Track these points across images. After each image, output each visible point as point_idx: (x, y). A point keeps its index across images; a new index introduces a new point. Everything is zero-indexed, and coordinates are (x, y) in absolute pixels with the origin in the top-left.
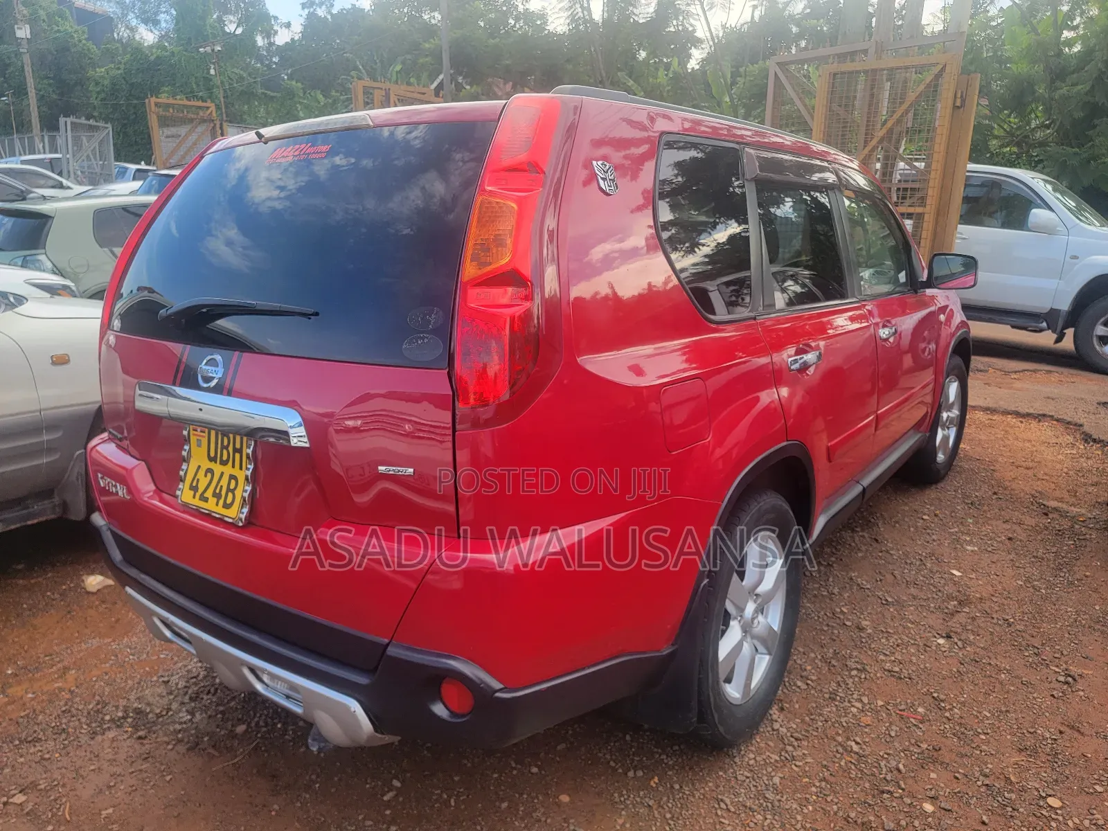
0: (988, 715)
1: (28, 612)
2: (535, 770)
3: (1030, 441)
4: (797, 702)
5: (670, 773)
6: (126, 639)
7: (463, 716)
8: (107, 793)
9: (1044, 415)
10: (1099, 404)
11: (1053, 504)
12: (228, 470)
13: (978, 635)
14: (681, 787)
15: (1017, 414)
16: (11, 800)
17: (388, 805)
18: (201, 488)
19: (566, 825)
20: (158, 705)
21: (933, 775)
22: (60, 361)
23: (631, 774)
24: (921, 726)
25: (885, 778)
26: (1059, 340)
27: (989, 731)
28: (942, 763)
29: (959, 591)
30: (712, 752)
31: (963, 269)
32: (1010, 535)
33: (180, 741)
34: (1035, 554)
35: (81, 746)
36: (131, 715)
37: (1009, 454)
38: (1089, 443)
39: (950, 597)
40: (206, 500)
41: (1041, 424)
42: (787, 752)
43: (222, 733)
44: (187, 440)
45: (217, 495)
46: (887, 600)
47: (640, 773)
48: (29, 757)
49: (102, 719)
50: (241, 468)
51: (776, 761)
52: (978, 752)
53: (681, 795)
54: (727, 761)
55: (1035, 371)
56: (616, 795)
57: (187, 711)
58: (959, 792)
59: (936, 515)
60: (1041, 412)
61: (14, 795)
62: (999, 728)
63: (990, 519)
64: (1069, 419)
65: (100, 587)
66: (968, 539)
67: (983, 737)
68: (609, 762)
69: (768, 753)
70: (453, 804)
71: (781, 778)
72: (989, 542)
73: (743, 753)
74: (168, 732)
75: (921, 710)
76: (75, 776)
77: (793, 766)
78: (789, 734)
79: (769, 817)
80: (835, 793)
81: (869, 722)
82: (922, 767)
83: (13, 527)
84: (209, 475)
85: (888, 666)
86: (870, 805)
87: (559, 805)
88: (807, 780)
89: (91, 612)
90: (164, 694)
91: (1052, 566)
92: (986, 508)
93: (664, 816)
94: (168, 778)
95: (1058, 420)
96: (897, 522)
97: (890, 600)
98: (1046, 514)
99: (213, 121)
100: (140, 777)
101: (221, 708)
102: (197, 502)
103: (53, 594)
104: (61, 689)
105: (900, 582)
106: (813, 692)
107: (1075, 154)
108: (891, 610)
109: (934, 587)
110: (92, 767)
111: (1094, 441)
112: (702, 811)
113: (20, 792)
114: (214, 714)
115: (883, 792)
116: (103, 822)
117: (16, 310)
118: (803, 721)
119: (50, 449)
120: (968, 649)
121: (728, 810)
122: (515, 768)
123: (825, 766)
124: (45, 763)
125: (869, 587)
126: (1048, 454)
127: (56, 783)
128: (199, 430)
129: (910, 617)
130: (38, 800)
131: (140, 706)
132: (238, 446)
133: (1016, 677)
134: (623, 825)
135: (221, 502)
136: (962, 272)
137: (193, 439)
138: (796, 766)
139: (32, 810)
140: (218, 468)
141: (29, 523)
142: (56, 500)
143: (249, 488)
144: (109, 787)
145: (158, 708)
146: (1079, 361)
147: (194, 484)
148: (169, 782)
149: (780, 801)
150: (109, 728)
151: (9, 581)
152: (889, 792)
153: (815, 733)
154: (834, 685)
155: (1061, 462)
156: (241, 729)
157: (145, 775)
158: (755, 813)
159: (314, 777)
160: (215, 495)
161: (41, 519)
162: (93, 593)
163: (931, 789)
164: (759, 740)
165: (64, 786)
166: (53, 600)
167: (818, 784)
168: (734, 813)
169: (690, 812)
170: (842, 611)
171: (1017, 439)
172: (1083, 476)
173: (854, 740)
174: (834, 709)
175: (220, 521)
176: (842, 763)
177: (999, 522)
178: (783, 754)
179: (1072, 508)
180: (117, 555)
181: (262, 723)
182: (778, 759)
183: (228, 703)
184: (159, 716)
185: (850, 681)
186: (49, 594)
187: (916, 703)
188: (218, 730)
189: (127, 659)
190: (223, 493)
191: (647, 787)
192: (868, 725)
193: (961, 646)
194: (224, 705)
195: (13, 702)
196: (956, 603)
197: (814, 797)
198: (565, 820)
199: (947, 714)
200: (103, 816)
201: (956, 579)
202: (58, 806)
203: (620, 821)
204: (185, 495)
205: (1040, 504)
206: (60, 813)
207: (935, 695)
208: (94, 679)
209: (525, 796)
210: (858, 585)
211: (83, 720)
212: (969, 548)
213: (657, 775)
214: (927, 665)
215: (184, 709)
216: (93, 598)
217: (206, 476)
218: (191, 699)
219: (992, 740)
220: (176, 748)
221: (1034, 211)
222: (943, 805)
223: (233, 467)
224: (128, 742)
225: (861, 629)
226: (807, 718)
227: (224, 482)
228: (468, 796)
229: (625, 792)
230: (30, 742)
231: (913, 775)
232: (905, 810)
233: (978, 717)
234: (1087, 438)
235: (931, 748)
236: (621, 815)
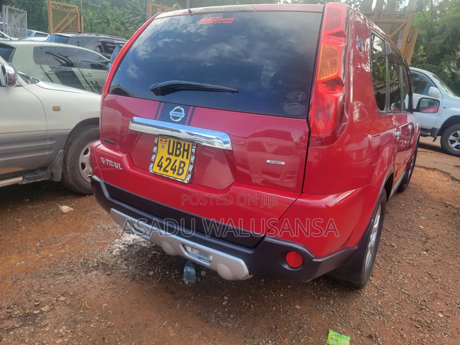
0: (451, 281)
1: (38, 220)
2: (282, 295)
3: (432, 178)
4: (377, 273)
5: (337, 299)
6: (87, 233)
7: (296, 268)
8: (102, 297)
9: (435, 169)
10: (454, 166)
11: (448, 203)
12: (180, 159)
13: (437, 251)
14: (343, 304)
15: (425, 168)
16: (59, 299)
17: (225, 306)
18: (164, 166)
19: (302, 317)
20: (112, 262)
21: (438, 303)
22: (57, 109)
23: (321, 298)
24: (428, 284)
25: (421, 304)
26: (434, 140)
27: (453, 287)
28: (440, 299)
29: (424, 234)
30: (350, 291)
32: (436, 214)
33: (127, 277)
34: (448, 221)
35: (82, 277)
36: (101, 265)
37: (425, 183)
38: (454, 181)
39: (422, 236)
40: (167, 171)
41: (434, 172)
42: (380, 292)
43: (144, 274)
44: (156, 145)
45: (174, 170)
46: (399, 236)
47: (325, 298)
48: (60, 281)
49: (88, 266)
50: (187, 158)
51: (377, 296)
52: (452, 295)
53: (344, 307)
54: (358, 295)
55: (426, 152)
56: (318, 306)
57: (125, 265)
58: (450, 310)
59: (406, 204)
60: (434, 168)
61: (59, 297)
62: (456, 286)
63: (426, 207)
64: (445, 171)
65: (68, 211)
66: (421, 214)
67: (452, 289)
68: (311, 294)
69: (373, 293)
70: (253, 307)
71: (381, 302)
72: (429, 216)
73: (363, 292)
74: (120, 273)
75: (425, 278)
76: (84, 290)
77: (384, 298)
78: (379, 286)
79: (381, 317)
80: (404, 309)
81: (408, 282)
82: (433, 300)
83: (30, 182)
84: (168, 161)
85: (408, 261)
86: (418, 314)
87: (296, 309)
88: (391, 303)
89: (66, 221)
90: (112, 257)
91: (455, 226)
92: (423, 203)
93: (340, 315)
94: (127, 292)
95: (440, 171)
96: (392, 206)
97: (400, 236)
98: (447, 207)
99: (77, 14)
100: (114, 291)
101: (140, 264)
102: (161, 172)
103: (47, 212)
104: (65, 253)
105: (401, 229)
106: (382, 270)
107: (435, 68)
108: (402, 240)
109: (415, 232)
110: (91, 286)
111: (456, 180)
112: (354, 314)
113: (62, 296)
114: (137, 266)
115: (422, 309)
116: (104, 309)
117: (36, 84)
118: (382, 281)
119: (50, 149)
120: (435, 256)
121: (365, 314)
122: (273, 294)
123: (397, 299)
124: (69, 284)
125: (390, 230)
126: (440, 184)
127: (77, 292)
128: (164, 141)
129: (410, 243)
130: (71, 299)
131: (103, 261)
132: (186, 148)
133: (457, 267)
134: (325, 318)
135: (176, 173)
137: (160, 145)
138: (385, 298)
139: (70, 304)
140: (173, 158)
141: (37, 180)
142: (48, 171)
143: (191, 167)
144: (102, 295)
145: (112, 263)
146: (443, 150)
147: (160, 164)
148: (128, 293)
149: (384, 311)
150: (93, 270)
151: (24, 206)
152: (424, 309)
153: (388, 286)
154: (389, 267)
155: (445, 187)
156: (151, 273)
157: (116, 290)
158: (376, 316)
159: (190, 294)
160: (172, 169)
161: (43, 179)
162: (65, 213)
163: (439, 309)
164: (367, 287)
165: (80, 294)
166: (48, 215)
167: (396, 305)
168: (367, 315)
169: (350, 314)
170: (383, 239)
171: (426, 177)
172: (456, 193)
173: (404, 289)
174: (392, 277)
175: (175, 181)
176: (403, 298)
177: (430, 209)
178: (379, 293)
179: (456, 205)
180: (107, 194)
181: (160, 271)
182: (378, 295)
183: (142, 262)
184: (113, 266)
185: (395, 266)
186: (45, 212)
187: (423, 276)
188: (141, 273)
189: (90, 242)
190: (177, 168)
191: (329, 304)
192: (408, 283)
193: (433, 255)
194: (140, 263)
195: (44, 258)
196: (425, 238)
197: (396, 310)
198: (301, 315)
199: (436, 280)
200: (103, 307)
201: (422, 229)
202: (81, 302)
203: (324, 317)
204: (154, 169)
205: (444, 203)
206: (83, 305)
207: (430, 273)
208: (78, 249)
209: (281, 305)
210: (386, 229)
211: (80, 266)
212: (422, 218)
213: (332, 299)
214: (422, 262)
215: (124, 264)
216: (66, 216)
217: (166, 161)
218: (125, 260)
219: (455, 291)
220: (126, 280)
221: (431, 87)
222: (446, 314)
223: (183, 157)
224: (104, 276)
225: (393, 246)
226: (383, 280)
227: (177, 164)
228: (258, 304)
229: (321, 306)
230: (58, 275)
231: (431, 303)
232: (432, 316)
233: (447, 282)
234: (453, 179)
235: (434, 293)
236: (323, 314)
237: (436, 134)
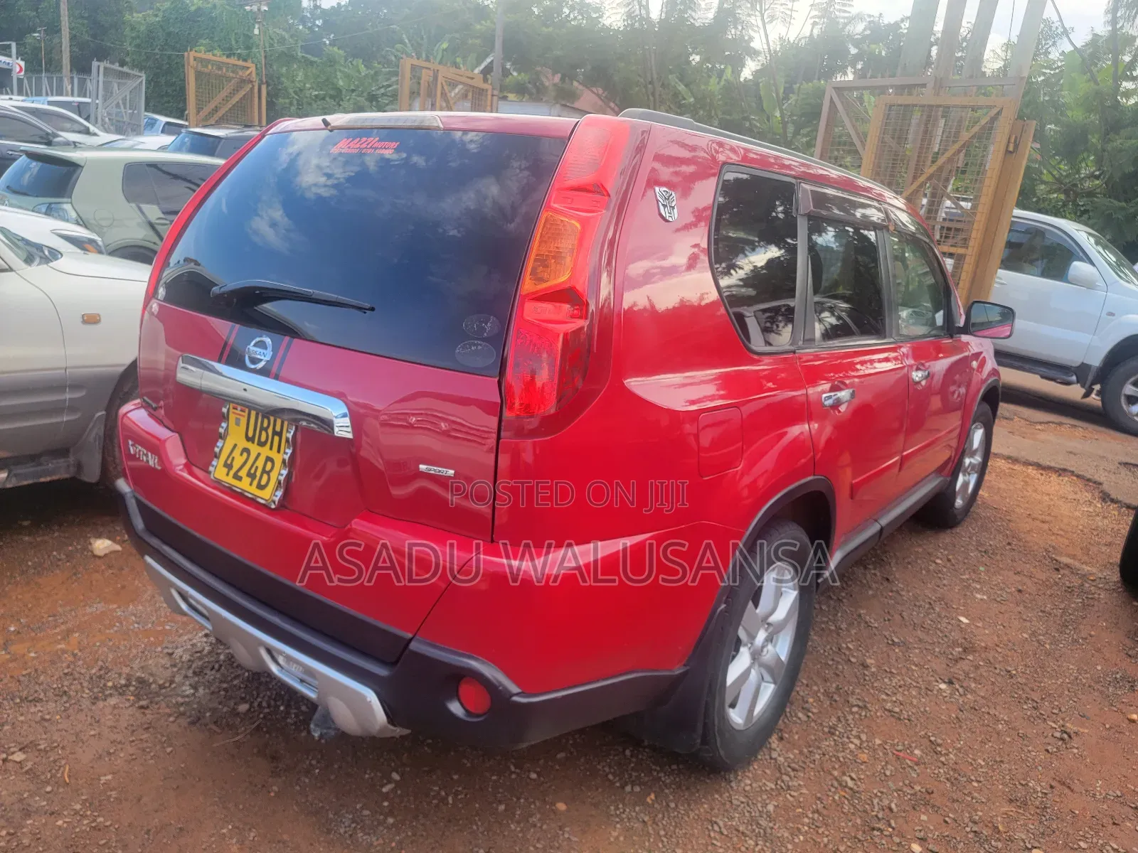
0: (983, 763)
1: (33, 571)
2: (534, 776)
3: (1049, 495)
4: (797, 733)
5: (667, 791)
6: (131, 607)
7: (478, 716)
8: (107, 759)
9: (1065, 470)
10: (1120, 464)
11: (1065, 560)
12: (265, 451)
13: (980, 684)
14: (676, 806)
15: (1039, 466)
16: (10, 758)
17: (386, 797)
18: (236, 466)
19: (561, 832)
20: (162, 676)
21: (924, 817)
22: (91, 320)
23: (628, 788)
24: (916, 768)
25: (876, 816)
26: (1087, 395)
27: (982, 779)
28: (933, 806)
29: (965, 639)
30: (709, 774)
31: (1000, 318)
32: (1020, 588)
33: (183, 714)
34: (1042, 609)
35: (82, 710)
36: (134, 683)
37: (1027, 505)
38: (1106, 502)
39: (955, 644)
40: (240, 479)
41: (1061, 478)
42: (783, 781)
43: (225, 709)
44: (225, 418)
45: (251, 476)
46: (893, 641)
47: (637, 789)
48: (30, 716)
49: (105, 685)
50: (279, 451)
51: (772, 789)
52: (970, 799)
53: (676, 813)
54: (723, 784)
55: (1060, 424)
56: (612, 808)
57: (190, 685)
58: (947, 836)
59: (949, 560)
60: (1062, 467)
61: (13, 753)
62: (992, 777)
63: (1002, 569)
64: (1089, 477)
65: (107, 552)
66: (978, 587)
67: (975, 784)
68: (607, 775)
69: (764, 781)
70: (451, 802)
71: (775, 806)
72: (999, 592)
73: (739, 778)
74: (170, 705)
75: (917, 752)
76: (74, 739)
77: (788, 796)
78: (786, 764)
79: (760, 843)
80: (826, 825)
81: (866, 760)
82: (914, 808)
83: (25, 483)
84: (245, 455)
85: (889, 706)
86: (860, 841)
87: (555, 812)
88: (800, 810)
89: (97, 576)
90: (168, 666)
91: (1058, 622)
92: (998, 557)
93: (658, 833)
94: (169, 750)
95: (1078, 476)
96: (909, 563)
97: (896, 640)
98: (1057, 570)
99: (251, 82)
100: (141, 746)
101: (225, 685)
102: (230, 480)
103: (60, 555)
104: (64, 651)
105: (907, 624)
106: (813, 724)
107: (1123, 209)
108: (897, 650)
109: (941, 632)
110: (92, 733)
111: (1113, 501)
112: (696, 831)
113: (20, 750)
114: (217, 690)
115: (873, 829)
116: (102, 788)
117: (51, 264)
118: (801, 753)
119: (72, 408)
120: (969, 696)
121: (722, 833)
122: (514, 772)
123: (819, 799)
124: (46, 724)
125: (876, 625)
126: (1065, 509)
127: (55, 744)
128: (239, 408)
129: (915, 659)
130: (37, 760)
131: (143, 675)
132: (278, 429)
133: (1014, 729)
134: (617, 838)
135: (255, 483)
136: (1000, 321)
137: (232, 418)
138: (791, 795)
139: (31, 769)
140: (254, 449)
141: (42, 480)
142: (71, 459)
143: (285, 472)
144: (109, 754)
145: (161, 679)
146: (1106, 418)
147: (229, 462)
148: (169, 754)
149: (772, 828)
150: (111, 695)
151: (15, 537)
152: (879, 829)
153: (812, 766)
154: (834, 720)
155: (1077, 519)
156: (243, 708)
157: (145, 745)
158: (747, 838)
159: (314, 762)
160: (249, 474)
161: (55, 478)
162: (100, 557)
163: (920, 831)
164: (756, 767)
165: (63, 748)
166: (59, 560)
167: (811, 816)
168: (727, 836)
169: (684, 831)
170: (848, 648)
171: (1035, 491)
172: (1098, 535)
173: (850, 776)
174: (832, 743)
175: (252, 502)
176: (837, 798)
177: (1011, 573)
178: (779, 782)
179: (1084, 566)
180: (139, 523)
181: (264, 704)
182: (774, 787)
183: (231, 680)
184: (162, 687)
185: (850, 717)
186: (55, 553)
187: (914, 745)
188: (220, 707)
189: (132, 627)
190: (258, 474)
191: (644, 803)
192: (865, 762)
193: (962, 693)
194: (228, 683)
195: (15, 660)
196: (960, 649)
197: (806, 828)
198: (561, 828)
199: (943, 759)
200: (102, 782)
201: (963, 626)
202: (57, 768)
203: (615, 834)
204: (219, 471)
205: (1053, 559)
206: (59, 775)
207: (933, 739)
208: (98, 644)
209: (522, 801)
210: (866, 623)
211: (85, 684)
212: (979, 596)
213: (655, 792)
214: (927, 709)
215: (187, 683)
216: (98, 562)
217: (241, 454)
218: (194, 673)
219: (984, 789)
220: (178, 721)
221: (1076, 264)
222: (931, 847)
223: (271, 449)
224: (130, 711)
225: (865, 666)
226: (805, 750)
227: (260, 463)
228: (466, 795)
229: (621, 806)
230: (31, 701)
231: (904, 815)
232: (894, 848)
233: (972, 764)
234: (1106, 497)
235: (924, 790)
236: (615, 827)
237: (1090, 378)
